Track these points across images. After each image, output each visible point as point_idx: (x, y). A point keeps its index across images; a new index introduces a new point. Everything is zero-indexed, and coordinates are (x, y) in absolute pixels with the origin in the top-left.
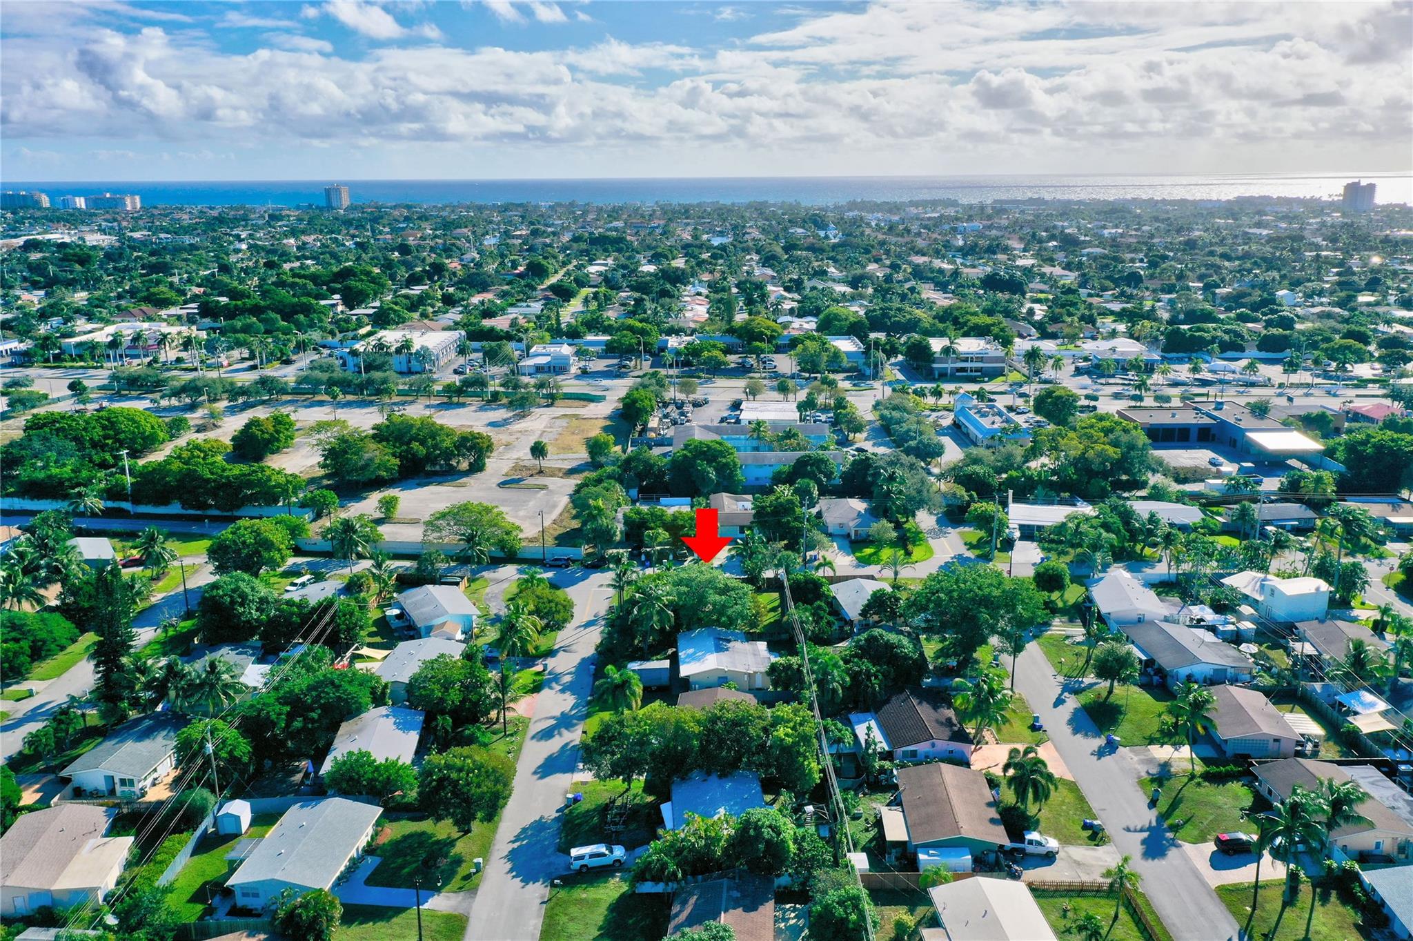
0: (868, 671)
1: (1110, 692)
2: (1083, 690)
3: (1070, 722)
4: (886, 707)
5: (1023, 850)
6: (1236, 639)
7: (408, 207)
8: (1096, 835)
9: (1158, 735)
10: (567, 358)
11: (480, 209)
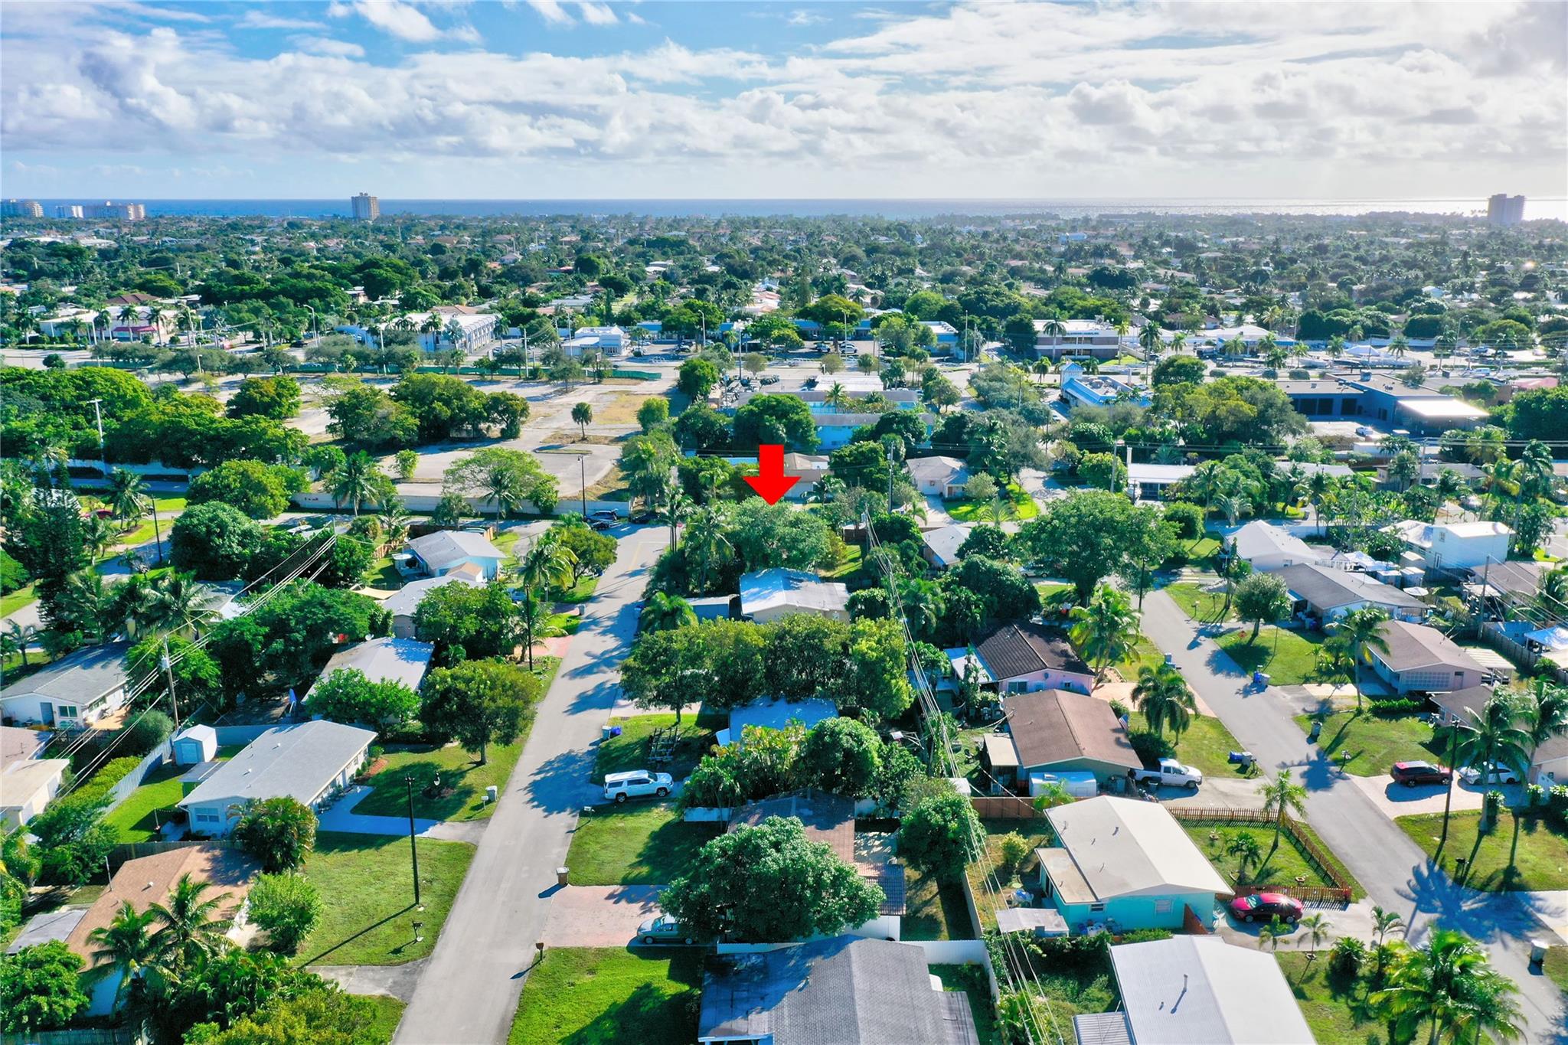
0: (967, 599)
1: (1255, 634)
2: (1222, 634)
3: (1209, 663)
4: (990, 641)
5: (1158, 780)
6: (1402, 583)
7: (444, 218)
8: (1244, 767)
9: (1314, 674)
10: (617, 338)
11: (526, 220)
